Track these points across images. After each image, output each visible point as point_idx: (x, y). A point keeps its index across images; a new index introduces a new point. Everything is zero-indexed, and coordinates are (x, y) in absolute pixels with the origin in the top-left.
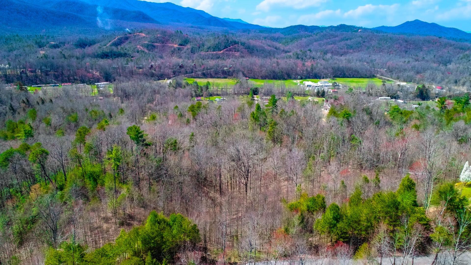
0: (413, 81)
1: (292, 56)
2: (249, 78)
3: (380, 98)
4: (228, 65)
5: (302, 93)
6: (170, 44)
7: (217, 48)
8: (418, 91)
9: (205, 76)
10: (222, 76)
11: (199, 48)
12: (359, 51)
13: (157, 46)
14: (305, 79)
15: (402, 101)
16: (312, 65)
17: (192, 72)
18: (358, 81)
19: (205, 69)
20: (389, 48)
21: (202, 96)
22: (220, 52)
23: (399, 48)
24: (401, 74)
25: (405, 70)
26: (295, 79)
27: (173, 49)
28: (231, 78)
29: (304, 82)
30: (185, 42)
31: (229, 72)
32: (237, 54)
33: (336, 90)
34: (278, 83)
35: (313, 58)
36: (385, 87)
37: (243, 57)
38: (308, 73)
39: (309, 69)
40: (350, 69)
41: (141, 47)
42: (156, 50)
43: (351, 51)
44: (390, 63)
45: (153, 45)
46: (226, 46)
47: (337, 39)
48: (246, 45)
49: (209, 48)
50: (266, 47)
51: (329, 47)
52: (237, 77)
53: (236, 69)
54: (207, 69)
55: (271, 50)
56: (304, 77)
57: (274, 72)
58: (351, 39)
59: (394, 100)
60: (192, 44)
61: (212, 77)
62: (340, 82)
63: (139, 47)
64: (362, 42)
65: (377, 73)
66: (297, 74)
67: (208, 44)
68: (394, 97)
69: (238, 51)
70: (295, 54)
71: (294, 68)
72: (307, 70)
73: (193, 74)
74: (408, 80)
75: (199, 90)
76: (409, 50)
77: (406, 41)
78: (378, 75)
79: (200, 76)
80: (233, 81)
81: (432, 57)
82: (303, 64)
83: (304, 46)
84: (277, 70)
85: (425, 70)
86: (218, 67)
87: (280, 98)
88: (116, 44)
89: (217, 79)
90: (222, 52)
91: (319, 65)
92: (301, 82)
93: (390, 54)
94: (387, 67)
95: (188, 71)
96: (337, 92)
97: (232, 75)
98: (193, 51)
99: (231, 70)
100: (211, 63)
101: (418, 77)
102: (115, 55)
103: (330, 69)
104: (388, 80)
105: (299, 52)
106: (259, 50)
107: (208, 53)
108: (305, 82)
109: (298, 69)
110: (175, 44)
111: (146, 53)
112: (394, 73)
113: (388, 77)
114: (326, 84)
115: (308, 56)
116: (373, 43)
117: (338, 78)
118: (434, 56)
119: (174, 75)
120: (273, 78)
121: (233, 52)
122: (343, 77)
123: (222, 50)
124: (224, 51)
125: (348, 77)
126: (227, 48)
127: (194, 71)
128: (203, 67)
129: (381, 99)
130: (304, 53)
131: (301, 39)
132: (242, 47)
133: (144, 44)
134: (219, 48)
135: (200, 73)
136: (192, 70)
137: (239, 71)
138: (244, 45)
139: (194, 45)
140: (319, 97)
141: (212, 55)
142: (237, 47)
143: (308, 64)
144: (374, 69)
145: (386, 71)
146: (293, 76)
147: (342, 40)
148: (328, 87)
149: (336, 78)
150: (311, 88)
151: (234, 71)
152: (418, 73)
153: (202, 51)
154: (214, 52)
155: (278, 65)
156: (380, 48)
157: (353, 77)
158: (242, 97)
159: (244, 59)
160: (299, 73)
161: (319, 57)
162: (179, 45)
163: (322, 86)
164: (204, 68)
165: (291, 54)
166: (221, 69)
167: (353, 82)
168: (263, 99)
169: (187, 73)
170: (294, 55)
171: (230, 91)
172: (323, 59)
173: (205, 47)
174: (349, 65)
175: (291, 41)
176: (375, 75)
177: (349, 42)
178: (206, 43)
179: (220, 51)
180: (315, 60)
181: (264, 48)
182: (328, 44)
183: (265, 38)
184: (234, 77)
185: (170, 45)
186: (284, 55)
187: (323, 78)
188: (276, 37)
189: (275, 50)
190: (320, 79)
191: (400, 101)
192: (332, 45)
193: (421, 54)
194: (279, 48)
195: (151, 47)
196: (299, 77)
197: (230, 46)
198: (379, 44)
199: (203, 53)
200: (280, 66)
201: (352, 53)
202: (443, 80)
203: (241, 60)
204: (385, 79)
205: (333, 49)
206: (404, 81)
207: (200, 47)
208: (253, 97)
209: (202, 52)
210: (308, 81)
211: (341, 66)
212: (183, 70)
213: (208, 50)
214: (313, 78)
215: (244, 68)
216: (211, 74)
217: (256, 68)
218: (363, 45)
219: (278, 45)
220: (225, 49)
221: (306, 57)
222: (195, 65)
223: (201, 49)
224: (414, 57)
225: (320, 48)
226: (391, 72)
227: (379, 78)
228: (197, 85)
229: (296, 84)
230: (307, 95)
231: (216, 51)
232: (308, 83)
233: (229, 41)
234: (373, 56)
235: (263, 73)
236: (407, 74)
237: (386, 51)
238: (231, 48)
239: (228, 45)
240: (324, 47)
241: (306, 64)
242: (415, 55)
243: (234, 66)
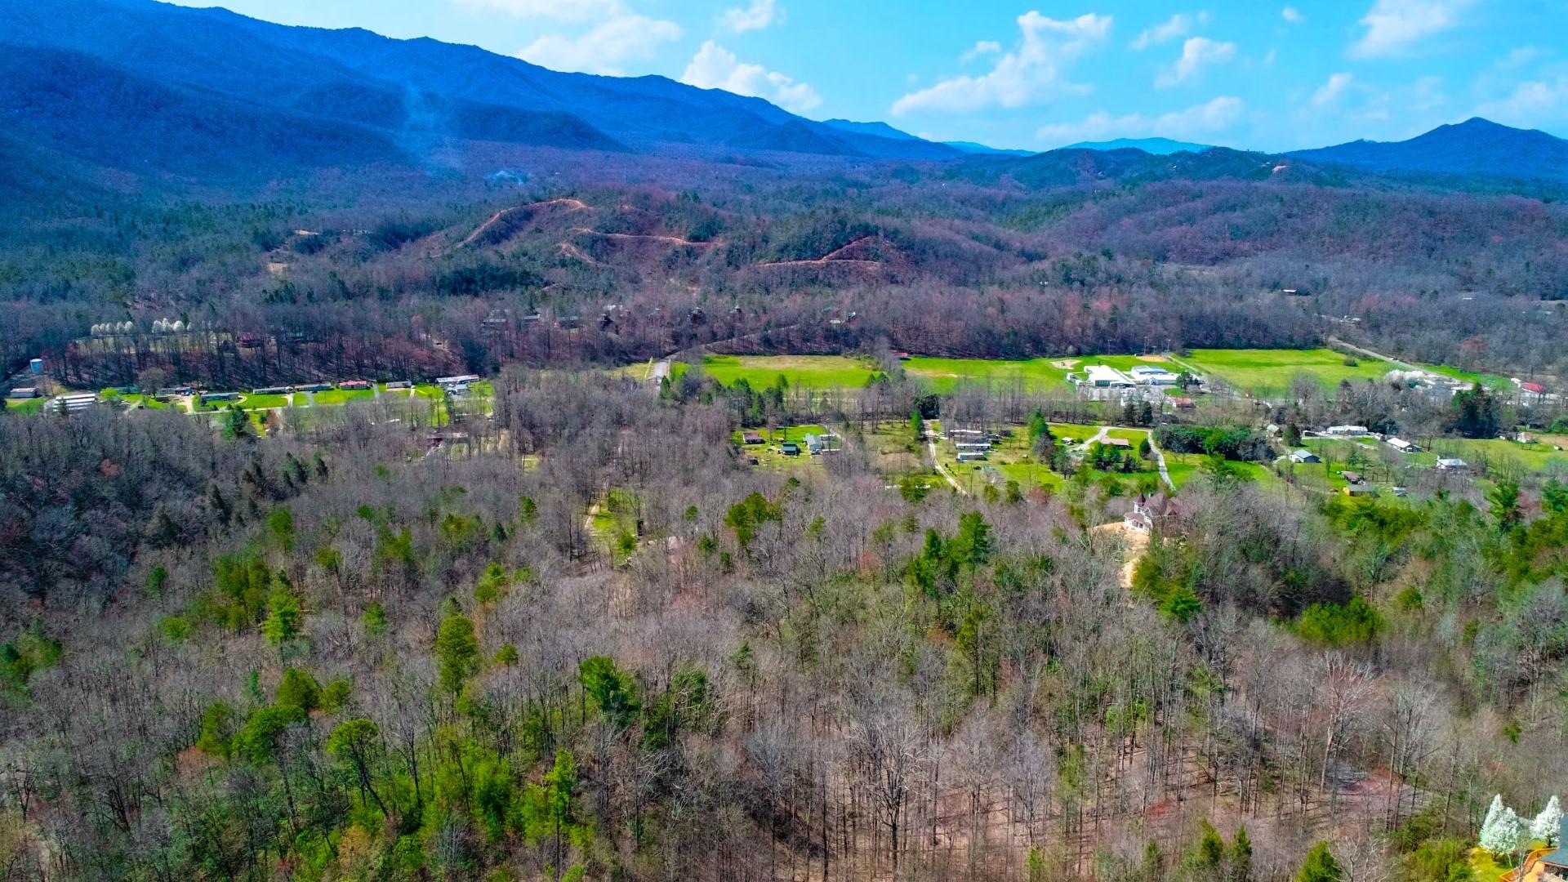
0: (1446, 360)
1: (1049, 272)
2: (911, 353)
3: (1331, 429)
4: (844, 312)
5: (1079, 410)
6: (663, 235)
7: (807, 248)
8: (1458, 407)
9: (771, 346)
10: (826, 348)
11: (754, 247)
12: (1273, 248)
13: (622, 241)
14: (1092, 353)
15: (1405, 444)
16: (1115, 308)
17: (731, 336)
18: (1263, 361)
19: (772, 324)
20: (1374, 239)
21: (764, 423)
22: (819, 262)
23: (1406, 235)
24: (1409, 336)
25: (1421, 323)
26: (1059, 354)
27: (670, 252)
28: (852, 355)
29: (1085, 368)
30: (707, 231)
31: (847, 333)
32: (874, 267)
33: (1188, 401)
34: (1003, 371)
35: (1119, 281)
36: (1351, 395)
37: (893, 280)
38: (1102, 335)
39: (1103, 324)
40: (1236, 319)
41: (573, 249)
42: (618, 256)
43: (1246, 246)
44: (1373, 299)
45: (608, 240)
46: (837, 243)
47: (1199, 204)
48: (901, 237)
49: (784, 250)
50: (964, 245)
51: (1174, 232)
52: (871, 352)
53: (867, 326)
54: (779, 325)
55: (981, 253)
56: (1085, 349)
57: (989, 332)
58: (1244, 207)
59: (1378, 436)
60: (729, 234)
61: (793, 351)
62: (1206, 365)
63: (568, 249)
64: (1281, 217)
65: (1330, 332)
66: (1064, 339)
67: (780, 237)
68: (1382, 426)
69: (876, 257)
70: (1058, 266)
71: (1053, 319)
72: (1096, 326)
73: (734, 340)
74: (1431, 357)
75: (756, 407)
76: (1439, 243)
77: (1431, 213)
78: (1332, 339)
79: (756, 348)
80: (859, 363)
81: (1520, 267)
82: (1086, 307)
83: (1090, 232)
84: (999, 327)
85: (1490, 321)
86: (814, 316)
87: (1007, 434)
88: (495, 237)
89: (809, 359)
90: (824, 260)
91: (1136, 310)
92: (1079, 368)
93: (1374, 260)
94: (1363, 310)
95: (719, 334)
96: (1192, 406)
97: (857, 345)
98: (733, 259)
99: (852, 327)
100: (791, 304)
101: (1465, 348)
102: (493, 277)
103: (1173, 324)
104: (1366, 358)
105: (1072, 260)
106: (941, 253)
107: (779, 267)
108: (1091, 368)
109: (1069, 322)
110: (679, 236)
111: (586, 268)
112: (1385, 330)
113: (1365, 346)
114: (1159, 377)
115: (1100, 275)
116: (1320, 221)
117: (1198, 351)
118: (1528, 265)
119: (674, 347)
120: (988, 354)
121: (861, 263)
122: (1216, 347)
123: (824, 255)
124: (831, 259)
125: (1232, 347)
126: (841, 247)
127: (736, 333)
128: (764, 319)
129: (1335, 433)
130: (1088, 262)
131: (1081, 207)
132: (888, 243)
133: (583, 235)
134: (814, 250)
135: (754, 337)
136: (732, 327)
137: (878, 331)
138: (895, 237)
139: (736, 241)
140: (1134, 426)
141: (794, 272)
142: (871, 245)
143: (1102, 304)
144: (1320, 319)
145: (1358, 323)
146: (1052, 347)
147: (1217, 209)
148: (1163, 387)
149: (1191, 351)
150: (1106, 391)
151: (862, 330)
152: (1466, 332)
153: (760, 258)
154: (800, 263)
155: (1003, 311)
156: (1342, 237)
157: (1249, 346)
158: (887, 427)
159: (896, 290)
160: (1071, 335)
161: (1138, 277)
162: (689, 240)
163: (1144, 383)
164: (769, 323)
165: (1045, 265)
166: (824, 324)
167: (1247, 364)
168: (953, 434)
169: (714, 337)
170: (1054, 269)
171: (850, 404)
172: (1152, 284)
173: (772, 245)
174: (1236, 306)
175: (1049, 213)
176: (1323, 337)
177: (1237, 217)
178: (774, 232)
179: (820, 259)
180: (1125, 287)
181: (960, 248)
182: (1167, 222)
183: (963, 203)
184: (864, 351)
185: (661, 238)
186: (1022, 269)
187: (1150, 351)
188: (1000, 199)
189: (995, 251)
190: (1140, 353)
191: (1397, 443)
192: (1184, 228)
193: (1481, 260)
194: (1007, 244)
195: (601, 246)
196: (1071, 349)
197: (850, 243)
198: (1339, 223)
199: (764, 265)
200: (1009, 315)
201: (1245, 254)
202: (1548, 358)
203: (885, 291)
204: (1353, 353)
205: (1187, 242)
206: (1423, 359)
207: (757, 246)
208: (922, 428)
209: (761, 261)
210: (1099, 364)
211: (1208, 309)
212: (702, 330)
213: (779, 255)
214: (1115, 352)
215: (895, 321)
216: (789, 342)
217: (932, 323)
218: (1286, 225)
219: (1004, 231)
220: (834, 250)
221: (1094, 275)
222: (739, 311)
223: (757, 252)
224: (1456, 268)
225: (1142, 237)
226: (1376, 327)
227: (1336, 350)
228: (749, 391)
229: (1061, 374)
230: (1095, 417)
231: (805, 259)
232: (1100, 371)
233: (849, 226)
234: (1319, 266)
235: (955, 338)
236: (1427, 335)
237: (1363, 246)
238: (853, 249)
239: (843, 240)
240: (1155, 233)
241: (1095, 304)
242: (1460, 259)
243: (863, 314)
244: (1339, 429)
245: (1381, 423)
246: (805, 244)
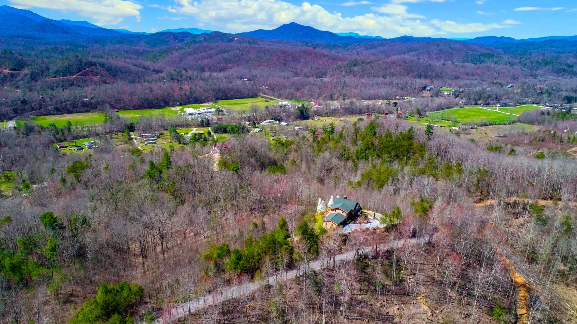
0: (294, 98)
1: (165, 77)
2: (118, 109)
3: (264, 121)
4: (89, 96)
5: (185, 124)
7: (67, 71)
8: (298, 111)
9: (59, 111)
10: (83, 110)
11: (42, 72)
12: (238, 65)
14: (185, 104)
15: (285, 124)
16: (191, 88)
17: (41, 108)
18: (241, 102)
20: (269, 62)
21: (65, 140)
22: (73, 77)
23: (277, 60)
24: (283, 91)
25: (285, 87)
26: (174, 105)
27: (2, 76)
28: (95, 112)
29: (184, 109)
30: (19, 66)
31: (91, 104)
32: (97, 78)
33: (220, 117)
34: (156, 113)
35: (190, 79)
36: (269, 110)
37: (105, 83)
38: (188, 98)
39: (188, 94)
40: (231, 89)
43: (230, 65)
44: (270, 80)
46: (79, 69)
47: (213, 51)
48: (106, 66)
49: (56, 73)
51: (206, 61)
52: (103, 110)
53: (99, 100)
54: (61, 103)
55: (138, 71)
56: (183, 103)
57: (148, 100)
58: (228, 52)
59: (278, 122)
60: (30, 67)
61: (70, 112)
62: (223, 105)
64: (240, 55)
65: (260, 92)
66: (175, 100)
67: (53, 68)
68: (278, 119)
69: (97, 74)
70: (168, 74)
71: (170, 93)
72: (185, 94)
73: (42, 110)
74: (289, 98)
75: (60, 134)
76: (287, 62)
77: (284, 53)
78: (261, 94)
79: (52, 112)
80: (98, 114)
81: (310, 69)
82: (181, 88)
83: (177, 62)
84: (151, 97)
85: (304, 85)
86: (76, 98)
87: (161, 134)
89: (77, 115)
90: (75, 76)
91: (198, 88)
92: (182, 110)
93: (270, 68)
94: (268, 84)
95: (35, 108)
96: (222, 119)
97: (96, 108)
98: (34, 77)
99: (93, 101)
100: (65, 94)
101: (298, 94)
103: (211, 92)
104: (271, 99)
105: (173, 72)
106: (123, 71)
107: (56, 80)
108: (186, 109)
109: (176, 94)
110: (5, 69)
112: (276, 90)
113: (270, 95)
114: (209, 110)
115: (184, 77)
116: (252, 56)
117: (220, 101)
118: (312, 68)
119: (15, 115)
120: (148, 107)
121: (91, 76)
122: (226, 99)
123: (75, 74)
124: (78, 75)
125: (231, 99)
126: (82, 71)
127: (43, 107)
128: (54, 100)
129: (266, 123)
130: (179, 72)
131: (172, 53)
132: (101, 68)
134: (70, 72)
135: (51, 108)
136: (41, 105)
137: (104, 102)
138: (104, 66)
139: (34, 70)
140: (204, 127)
141: (63, 81)
142: (94, 69)
143: (186, 87)
144: (256, 88)
145: (267, 88)
146: (171, 103)
147: (219, 53)
148: (212, 113)
149: (218, 101)
150: (193, 117)
151: (97, 102)
152: (298, 89)
153: (46, 76)
154: (65, 77)
155: (151, 92)
156: (259, 61)
157: (236, 98)
158: (116, 136)
159: (108, 86)
160: (177, 99)
161: (197, 77)
162: (11, 70)
163: (205, 113)
164: (57, 102)
165: (163, 74)
166: (81, 101)
167: (237, 104)
168: (142, 136)
169: (33, 109)
170: (167, 76)
171: (99, 129)
172: (202, 79)
173: (51, 71)
174: (230, 85)
175: (161, 55)
176: (258, 94)
177: (226, 55)
178: (51, 66)
179: (73, 76)
180: (193, 81)
181: (130, 69)
182: (204, 58)
183: (127, 52)
184: (100, 110)
186: (155, 76)
187: (205, 102)
188: (141, 51)
189: (144, 70)
190: (202, 103)
191: (283, 124)
192: (209, 60)
193: (299, 67)
194: (148, 67)
196: (178, 103)
197: (85, 69)
198: (257, 56)
199: (49, 79)
200: (153, 93)
201: (230, 68)
202: (320, 95)
203: (104, 87)
204: (267, 98)
205: (211, 64)
206: (287, 98)
207: (44, 71)
208: (130, 135)
209: (47, 78)
210: (189, 107)
211: (221, 87)
212: (26, 106)
213: (55, 75)
214: (193, 103)
215: (110, 98)
216: (67, 109)
217: (125, 97)
218: (242, 58)
219: (147, 63)
220: (79, 72)
221: (181, 77)
222: (42, 98)
223: (44, 74)
224: (293, 70)
225: (195, 63)
226: (273, 89)
227: (262, 97)
228: (56, 128)
229: (176, 112)
230: (191, 125)
231: (66, 76)
232: (189, 110)
233: (83, 62)
234: (254, 71)
235: (135, 101)
236: (288, 91)
237: (266, 64)
238: (87, 71)
239: (82, 68)
240: (200, 62)
241: (184, 87)
242: (294, 67)
243: (97, 96)
244: (267, 121)
245: (278, 118)
246: (66, 70)
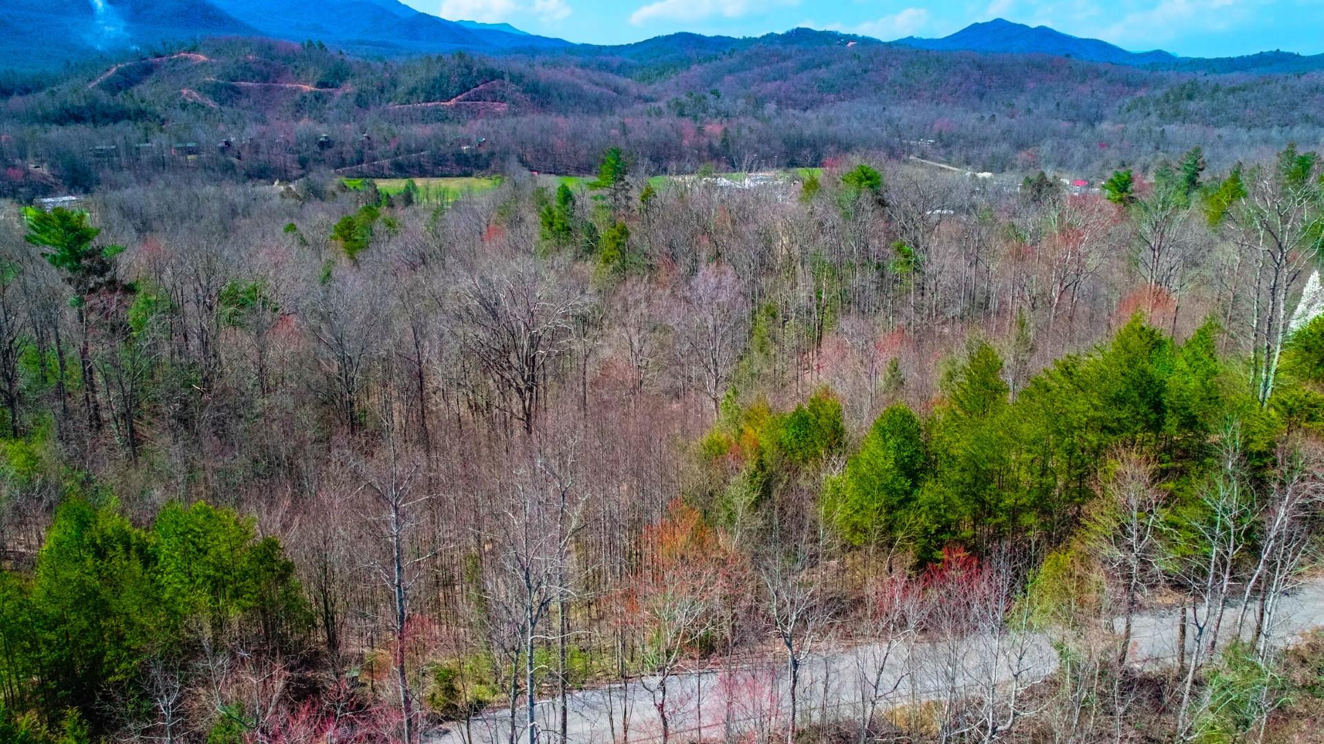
0: (1008, 168)
1: (665, 109)
2: (540, 172)
4: (474, 138)
6: (290, 82)
7: (435, 90)
8: (1027, 190)
9: (401, 170)
10: (458, 171)
11: (382, 92)
12: (853, 98)
13: (248, 89)
16: (726, 130)
17: (360, 161)
19: (402, 150)
20: (936, 87)
22: (448, 104)
23: (960, 84)
24: (976, 151)
25: (985, 140)
26: (678, 171)
27: (297, 97)
28: (483, 176)
30: (335, 76)
31: (478, 157)
32: (501, 108)
35: (727, 115)
38: (716, 153)
39: (717, 144)
41: (194, 94)
42: (244, 102)
43: (832, 97)
44: (941, 125)
45: (233, 88)
46: (464, 87)
47: (789, 64)
48: (526, 81)
49: (413, 91)
50: (585, 87)
51: (771, 87)
52: (502, 171)
53: (497, 149)
54: (409, 151)
55: (601, 94)
58: (828, 65)
60: (357, 80)
61: (423, 173)
63: (190, 94)
64: (859, 71)
65: (910, 153)
66: (683, 158)
67: (406, 81)
69: (503, 99)
70: (672, 105)
71: (671, 141)
72: (710, 145)
73: (364, 165)
76: (988, 90)
77: (980, 67)
79: (386, 172)
80: (490, 182)
81: (1052, 106)
82: (700, 130)
84: (622, 146)
85: (1037, 139)
86: (443, 142)
88: (114, 87)
89: (441, 180)
90: (453, 101)
91: (745, 131)
93: (937, 104)
94: (936, 132)
95: (347, 157)
97: (488, 165)
98: (362, 102)
99: (482, 151)
100: (420, 132)
101: (1022, 155)
102: (105, 115)
103: (777, 143)
105: (684, 98)
106: (565, 94)
107: (409, 108)
109: (686, 142)
110: (306, 83)
111: (210, 111)
112: (956, 148)
113: (940, 161)
115: (710, 111)
116: (891, 74)
117: (799, 169)
118: (1058, 105)
119: (301, 172)
121: (488, 104)
123: (452, 97)
124: (460, 100)
126: (469, 90)
127: (366, 159)
128: (393, 146)
130: (699, 101)
131: (688, 68)
132: (514, 87)
133: (205, 83)
134: (442, 92)
135: (386, 163)
136: (361, 153)
137: (505, 154)
138: (521, 81)
139: (365, 86)
141: (423, 112)
142: (498, 88)
143: (714, 128)
144: (900, 141)
145: (933, 144)
146: (672, 165)
147: (805, 67)
149: (793, 169)
151: (492, 154)
152: (1020, 146)
153: (389, 100)
154: (429, 104)
155: (625, 134)
156: (910, 86)
159: (522, 120)
160: (689, 156)
161: (743, 112)
162: (317, 86)
164: (398, 149)
165: (662, 104)
166: (453, 149)
169: (343, 163)
170: (669, 106)
172: (756, 117)
173: (401, 89)
174: (831, 130)
175: (660, 74)
176: (905, 156)
177: (823, 73)
178: (403, 77)
179: (449, 100)
180: (732, 119)
181: (582, 90)
182: (764, 79)
184: (495, 172)
185: (288, 86)
186: (639, 107)
187: (760, 168)
188: (616, 64)
189: (615, 94)
192: (778, 82)
193: (1021, 101)
194: (625, 89)
195: (227, 92)
196: (689, 167)
197: (477, 86)
198: (907, 76)
199: (394, 107)
200: (630, 136)
201: (831, 102)
202: (1087, 161)
203: (511, 121)
205: (782, 94)
206: (989, 166)
207: (385, 88)
209: (391, 104)
210: (716, 177)
211: (807, 133)
212: (328, 153)
213: (408, 97)
214: (728, 169)
215: (523, 143)
216: (421, 166)
217: (558, 142)
218: (863, 79)
219: (622, 81)
220: (462, 93)
221: (704, 112)
222: (368, 138)
223: (387, 95)
224: (1003, 107)
225: (742, 89)
226: (946, 146)
228: (376, 191)
229: (681, 186)
231: (434, 101)
233: (475, 69)
234: (892, 108)
235: (582, 157)
236: (992, 149)
237: (927, 94)
238: (481, 90)
239: (471, 82)
240: (754, 89)
241: (708, 128)
242: (1006, 102)
243: (493, 138)
246: (433, 87)
